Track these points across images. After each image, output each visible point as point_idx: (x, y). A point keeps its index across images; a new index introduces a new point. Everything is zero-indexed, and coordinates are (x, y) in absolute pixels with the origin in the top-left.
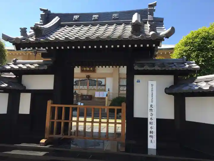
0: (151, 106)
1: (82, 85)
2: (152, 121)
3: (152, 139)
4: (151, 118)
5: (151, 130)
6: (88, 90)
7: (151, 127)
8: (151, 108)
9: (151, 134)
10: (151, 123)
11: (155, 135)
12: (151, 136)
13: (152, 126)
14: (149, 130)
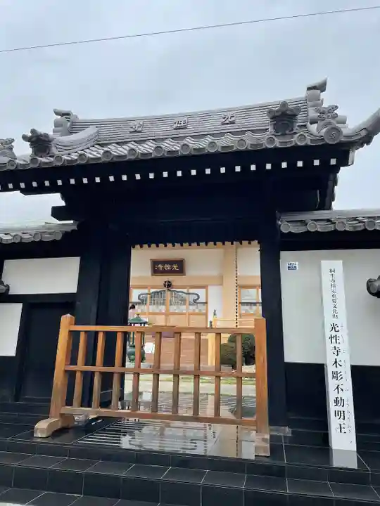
0: (334, 327)
1: (154, 304)
2: (339, 369)
3: (341, 421)
4: (336, 362)
5: (339, 396)
6: (167, 314)
7: (337, 388)
8: (334, 333)
9: (339, 408)
10: (335, 376)
11: (349, 408)
12: (338, 414)
13: (339, 382)
14: (332, 395)
